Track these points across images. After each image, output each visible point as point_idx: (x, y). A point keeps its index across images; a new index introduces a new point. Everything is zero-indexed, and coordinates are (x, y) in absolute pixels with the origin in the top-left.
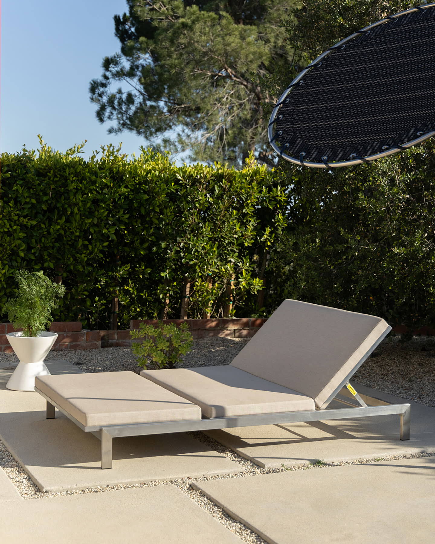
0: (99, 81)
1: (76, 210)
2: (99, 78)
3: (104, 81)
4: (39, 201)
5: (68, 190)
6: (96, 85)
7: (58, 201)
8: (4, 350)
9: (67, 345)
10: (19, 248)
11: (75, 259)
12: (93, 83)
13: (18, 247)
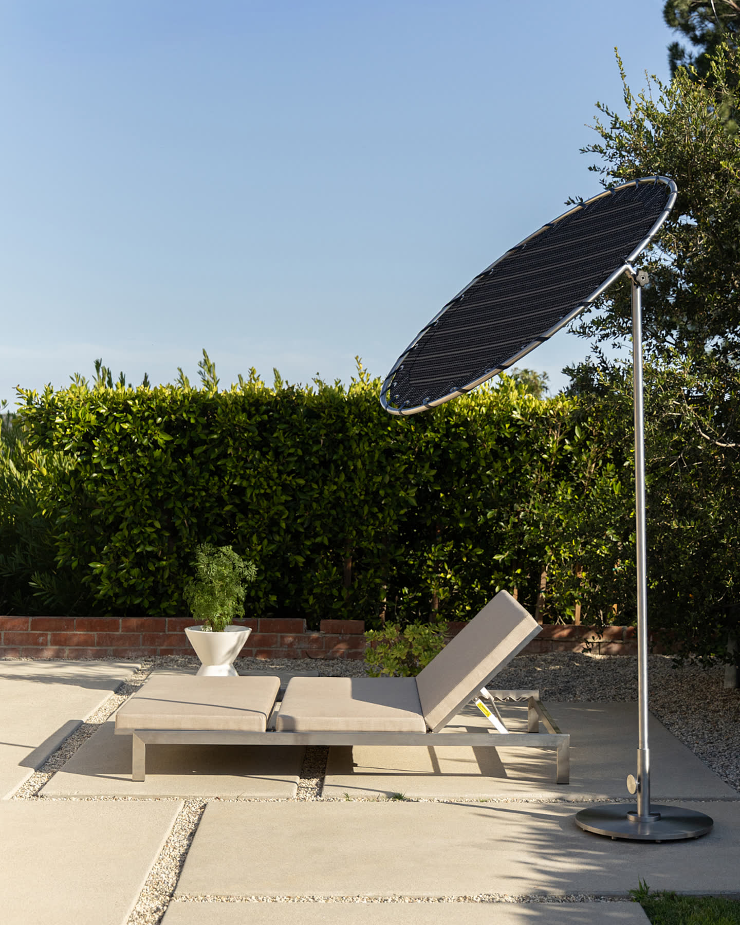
1: (359, 464)
4: (306, 452)
5: (349, 436)
7: (335, 453)
8: (256, 655)
9: (344, 652)
10: (281, 517)
11: (360, 533)
13: (280, 514)
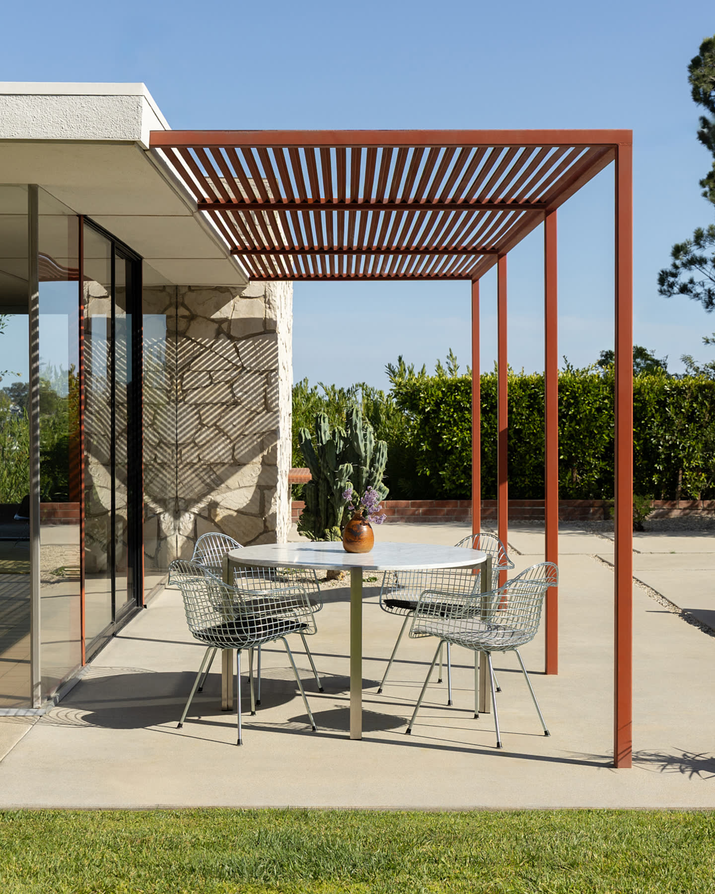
0: (668, 271)
2: (669, 267)
3: (674, 271)
6: (665, 276)
12: (662, 273)
